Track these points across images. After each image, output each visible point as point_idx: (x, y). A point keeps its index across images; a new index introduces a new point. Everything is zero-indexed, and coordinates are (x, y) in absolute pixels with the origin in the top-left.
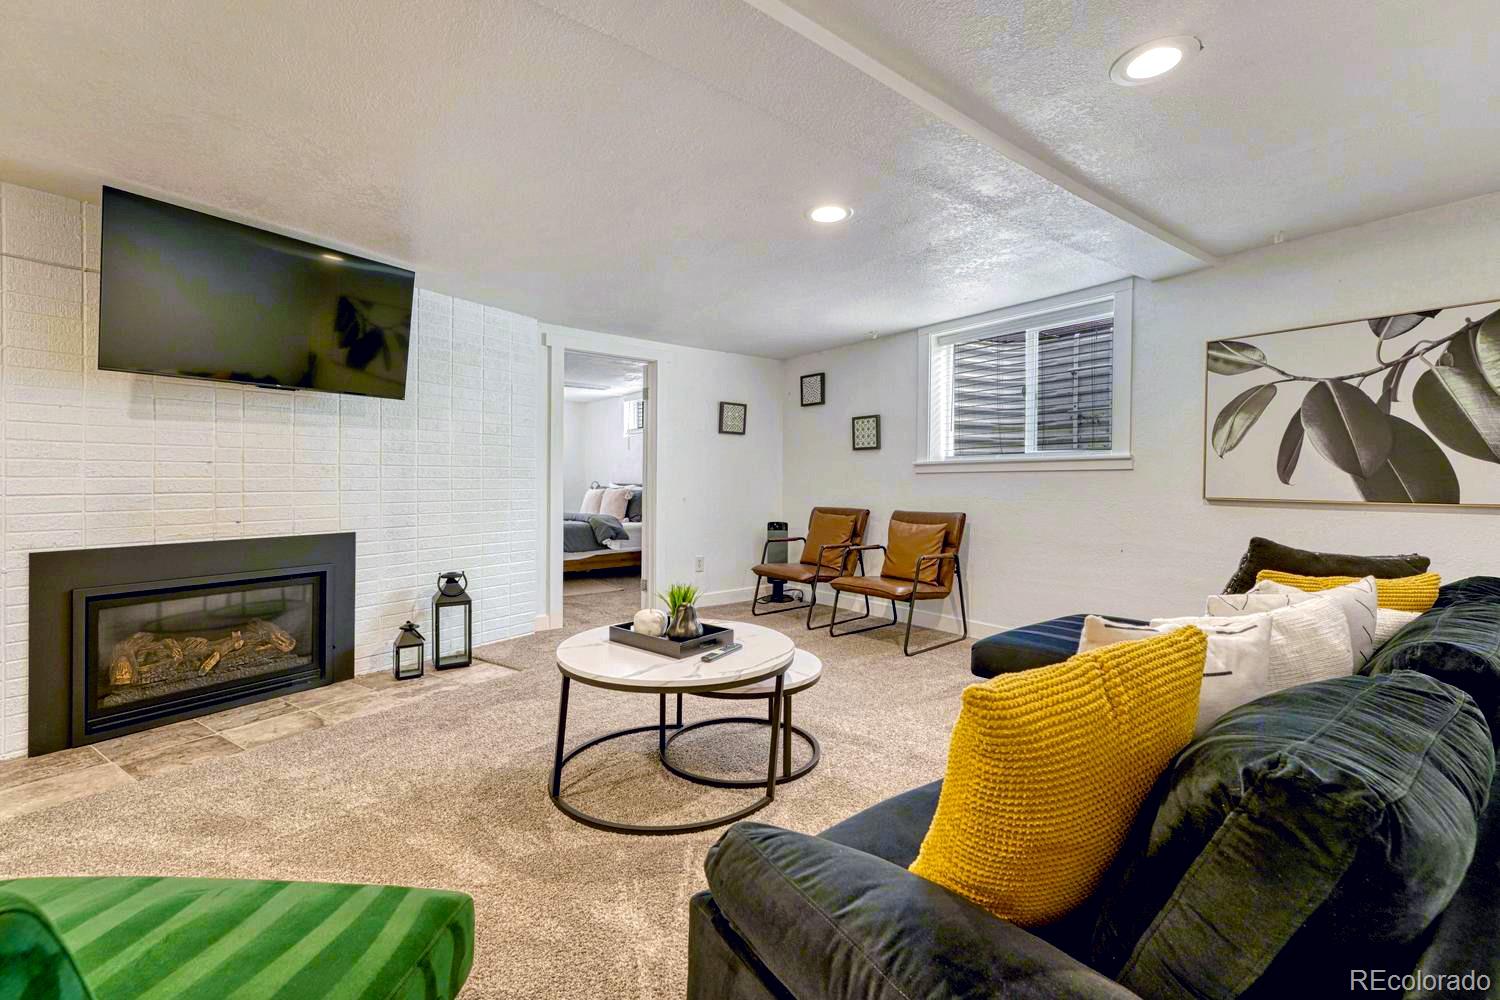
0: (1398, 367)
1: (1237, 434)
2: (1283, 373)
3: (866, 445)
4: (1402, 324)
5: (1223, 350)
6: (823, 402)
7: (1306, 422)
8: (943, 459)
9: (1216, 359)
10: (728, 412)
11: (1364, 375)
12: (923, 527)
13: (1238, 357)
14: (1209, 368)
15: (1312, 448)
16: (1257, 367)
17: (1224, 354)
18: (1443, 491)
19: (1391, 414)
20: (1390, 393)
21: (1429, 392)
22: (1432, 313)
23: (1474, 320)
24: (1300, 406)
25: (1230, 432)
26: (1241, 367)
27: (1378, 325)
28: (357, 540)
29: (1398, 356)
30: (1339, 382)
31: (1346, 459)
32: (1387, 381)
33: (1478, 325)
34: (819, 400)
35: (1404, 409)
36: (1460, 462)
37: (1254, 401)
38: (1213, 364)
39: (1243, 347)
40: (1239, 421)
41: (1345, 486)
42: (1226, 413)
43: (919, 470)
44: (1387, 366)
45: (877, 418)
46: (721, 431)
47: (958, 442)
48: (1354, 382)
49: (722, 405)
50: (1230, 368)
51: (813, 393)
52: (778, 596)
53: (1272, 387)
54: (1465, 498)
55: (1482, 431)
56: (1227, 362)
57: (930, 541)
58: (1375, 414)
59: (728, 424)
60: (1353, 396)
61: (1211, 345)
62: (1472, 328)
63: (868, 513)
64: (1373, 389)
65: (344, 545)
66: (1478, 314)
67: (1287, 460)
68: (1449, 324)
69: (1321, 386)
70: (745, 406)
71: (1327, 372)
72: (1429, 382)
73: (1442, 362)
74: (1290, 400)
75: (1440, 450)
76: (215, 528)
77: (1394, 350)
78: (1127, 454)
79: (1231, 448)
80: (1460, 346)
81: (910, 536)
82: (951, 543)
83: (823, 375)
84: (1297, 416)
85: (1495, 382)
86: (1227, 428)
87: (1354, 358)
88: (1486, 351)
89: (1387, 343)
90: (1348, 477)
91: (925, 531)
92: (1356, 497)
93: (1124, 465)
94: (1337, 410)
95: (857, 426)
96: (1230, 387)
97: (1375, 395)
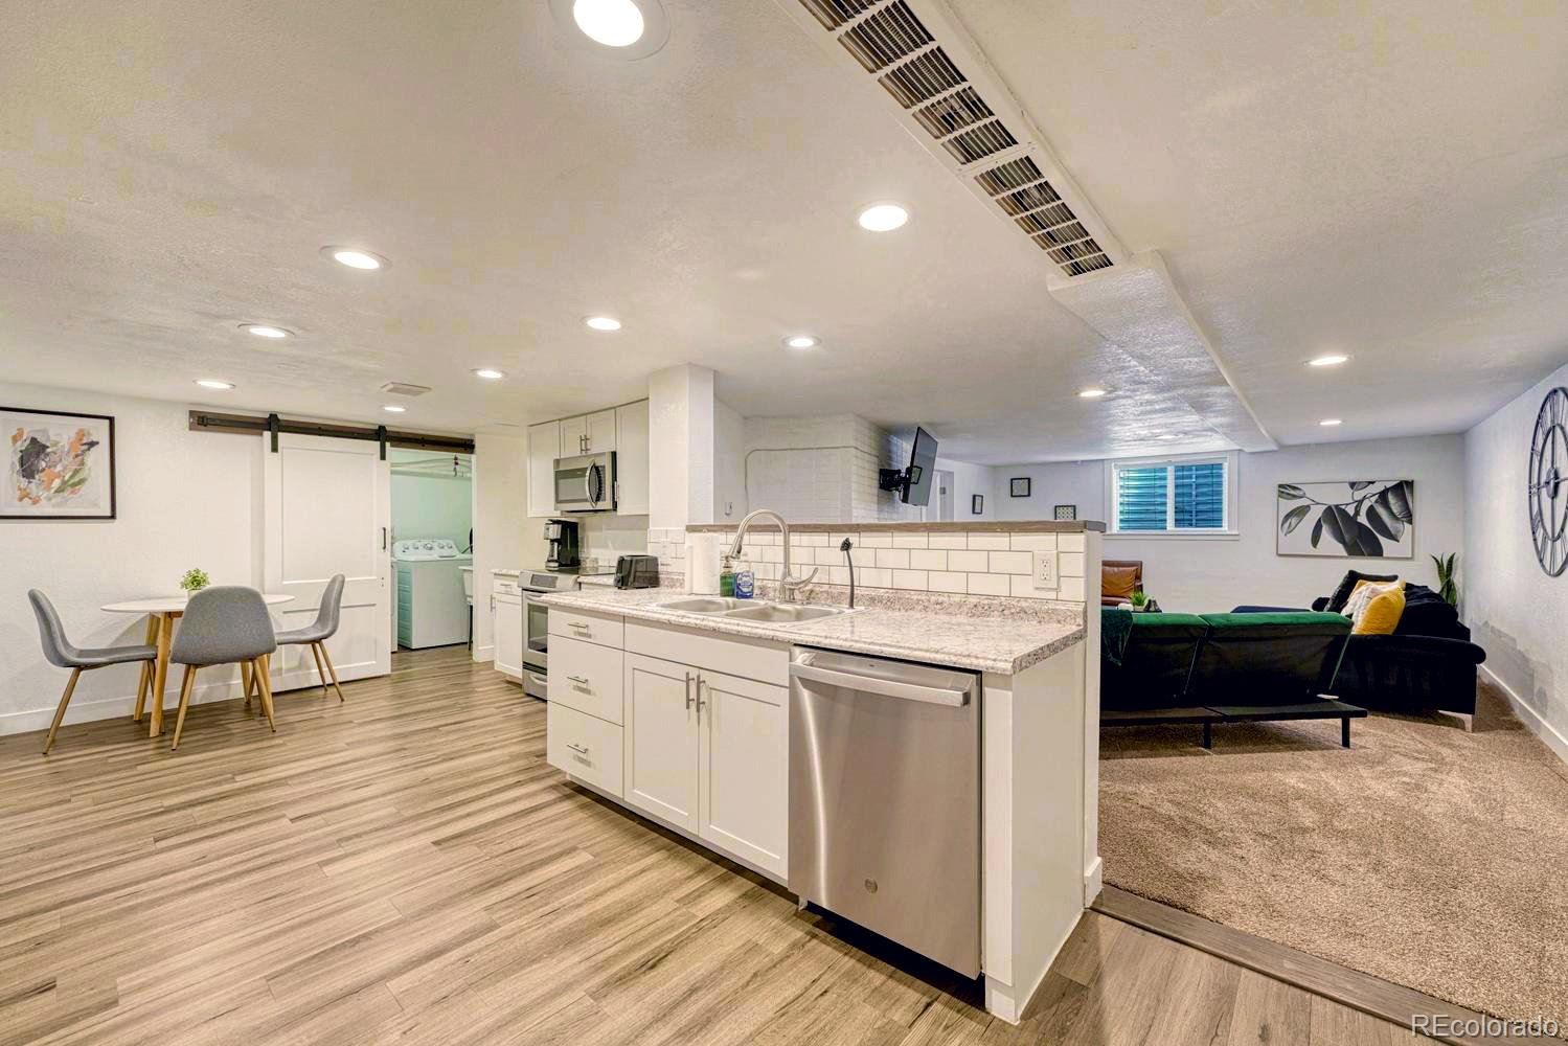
0: (1360, 502)
1: (1293, 525)
2: (1313, 501)
4: (1361, 486)
5: (1286, 488)
6: (1029, 495)
7: (1324, 522)
8: (1117, 531)
9: (1283, 492)
10: (978, 500)
11: (1347, 505)
12: (1121, 568)
13: (1293, 492)
14: (1279, 496)
15: (1326, 534)
16: (1302, 497)
17: (1286, 490)
18: (1376, 551)
19: (1358, 521)
20: (1357, 513)
21: (1371, 512)
22: (1373, 483)
23: (1388, 487)
24: (1320, 515)
25: (1290, 524)
26: (1295, 497)
27: (1352, 485)
29: (1360, 498)
30: (1337, 506)
31: (1340, 539)
32: (1356, 508)
34: (1026, 494)
35: (1363, 519)
36: (1383, 540)
37: (1301, 512)
38: (1281, 494)
39: (1295, 488)
40: (1294, 520)
41: (1340, 549)
42: (1288, 516)
43: (1106, 537)
44: (1356, 502)
45: (1074, 506)
46: (974, 512)
47: (1121, 521)
48: (1343, 507)
49: (974, 497)
50: (1289, 497)
51: (1021, 487)
53: (1308, 506)
54: (1385, 555)
55: (1391, 529)
56: (1288, 494)
57: (1128, 577)
58: (1351, 521)
59: (978, 509)
60: (1343, 513)
61: (1280, 486)
62: (1387, 490)
64: (1351, 510)
66: (1389, 485)
67: (1315, 538)
68: (1379, 488)
69: (1330, 508)
70: (984, 497)
71: (1333, 502)
72: (1372, 509)
73: (1376, 502)
74: (1316, 513)
75: (1377, 539)
77: (1359, 495)
78: (1236, 533)
79: (1290, 532)
80: (1383, 497)
81: (1115, 574)
82: (1138, 577)
83: (1029, 479)
84: (1319, 520)
85: (1395, 511)
86: (1288, 523)
87: (1343, 497)
88: (1391, 499)
89: (1356, 493)
90: (1341, 546)
91: (1124, 571)
92: (1345, 554)
93: (1235, 538)
94: (1336, 519)
95: (1058, 511)
96: (1289, 505)
97: (1351, 513)
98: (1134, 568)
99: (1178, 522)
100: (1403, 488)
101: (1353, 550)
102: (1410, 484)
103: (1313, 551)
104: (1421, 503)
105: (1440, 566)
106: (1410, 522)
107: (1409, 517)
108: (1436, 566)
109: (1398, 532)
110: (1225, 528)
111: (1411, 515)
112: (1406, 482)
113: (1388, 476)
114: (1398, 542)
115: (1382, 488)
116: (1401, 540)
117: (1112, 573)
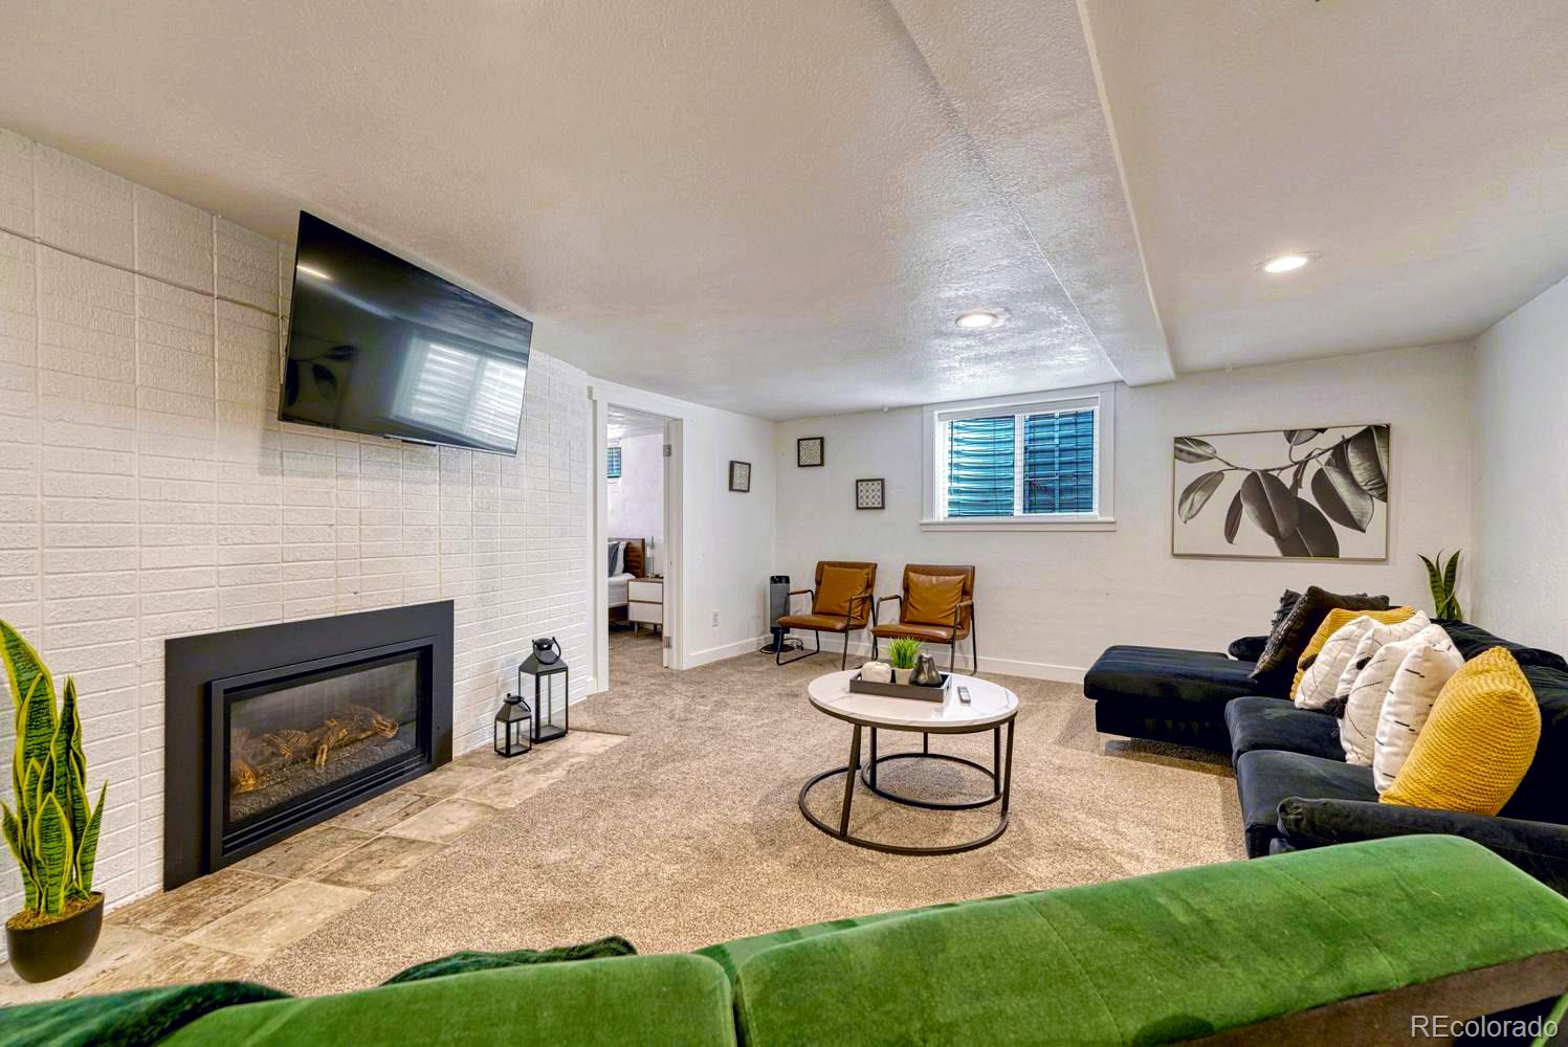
0: (1302, 465)
1: (1197, 505)
2: (1228, 464)
3: (870, 505)
4: (1305, 436)
5: (1186, 444)
6: (822, 464)
7: (1244, 499)
8: (942, 520)
9: (1181, 451)
10: (738, 470)
11: (1282, 469)
12: (942, 578)
13: (1196, 450)
14: (1176, 457)
15: (1248, 518)
16: (1211, 458)
17: (1187, 447)
18: (1328, 548)
19: (1299, 496)
20: (1297, 483)
21: (1320, 481)
22: (1322, 430)
23: (1347, 437)
24: (1240, 488)
25: (1192, 504)
26: (1199, 457)
27: (1290, 435)
28: (455, 607)
29: (1302, 457)
30: (1265, 472)
31: (1271, 528)
32: (1296, 474)
33: (1348, 441)
34: (818, 461)
35: (1306, 493)
36: (1336, 527)
37: (1208, 483)
38: (1179, 454)
39: (1200, 443)
40: (1198, 497)
41: (1270, 546)
42: (1189, 491)
43: (924, 528)
44: (1296, 463)
45: (882, 480)
46: (731, 488)
47: (951, 503)
48: (1275, 473)
49: (732, 464)
50: (1191, 458)
51: (811, 453)
52: (777, 646)
53: (1220, 473)
54: (1344, 554)
55: (1352, 510)
56: (1189, 453)
57: (950, 591)
58: (1287, 495)
59: (739, 482)
60: (1275, 483)
61: (1178, 440)
62: (1346, 442)
63: (876, 566)
64: (1287, 479)
65: (443, 612)
66: (1350, 433)
67: (1231, 528)
68: (1332, 439)
69: (1254, 475)
70: (749, 465)
71: (1258, 465)
72: (1320, 477)
73: (1328, 463)
74: (1233, 484)
75: (1329, 526)
76: (337, 601)
77: (1300, 453)
78: (1111, 519)
79: (1192, 517)
80: (1339, 454)
81: (933, 586)
82: (967, 592)
83: (822, 439)
84: (1238, 496)
85: (1359, 479)
86: (1189, 503)
87: (1273, 456)
88: (1353, 458)
89: (1294, 447)
90: (1271, 539)
91: (946, 582)
92: (1277, 553)
93: (1109, 528)
94: (1264, 492)
95: (860, 488)
96: (1191, 472)
97: (1288, 483)
98: (962, 577)
99: (1030, 507)
100: (1372, 438)
101: (1292, 547)
102: (1383, 431)
103: (1229, 549)
104: (1401, 462)
105: (1433, 571)
106: (1384, 497)
107: (1382, 489)
108: (1428, 574)
109: (1363, 514)
110: (1095, 514)
111: (1386, 486)
112: (1378, 428)
113: (1347, 415)
114: (1364, 531)
115: (1339, 440)
116: (1368, 529)
117: (927, 585)
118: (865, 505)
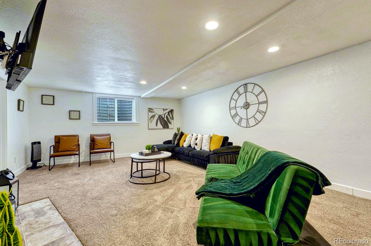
2: (156, 113)
3: (75, 118)
4: (165, 110)
6: (54, 104)
9: (150, 111)
12: (104, 137)
13: (152, 111)
15: (159, 122)
16: (154, 112)
17: (150, 110)
21: (167, 117)
22: (167, 109)
26: (152, 112)
27: (163, 109)
30: (161, 115)
31: (161, 124)
34: (52, 103)
35: (165, 119)
37: (153, 116)
38: (149, 111)
39: (152, 110)
40: (152, 119)
41: (161, 127)
42: (151, 118)
43: (94, 125)
44: (164, 114)
45: (79, 111)
46: (18, 110)
48: (162, 115)
50: (150, 112)
51: (48, 100)
52: (34, 167)
53: (155, 115)
54: (169, 128)
55: (170, 121)
56: (151, 111)
58: (163, 119)
60: (162, 117)
61: (149, 109)
62: (169, 111)
63: (78, 136)
64: (163, 116)
66: (170, 110)
67: (157, 124)
69: (159, 115)
70: (24, 101)
73: (168, 114)
74: (157, 117)
75: (168, 124)
77: (165, 112)
78: (138, 123)
79: (151, 122)
82: (110, 140)
83: (53, 96)
84: (157, 119)
85: (171, 117)
86: (151, 120)
87: (161, 113)
88: (170, 114)
90: (161, 126)
92: (162, 128)
93: (135, 124)
95: (71, 113)
96: (151, 114)
97: (163, 117)
98: (108, 137)
99: (119, 120)
100: (172, 111)
101: (164, 127)
103: (157, 128)
104: (175, 115)
105: (178, 129)
106: (173, 120)
110: (132, 121)
111: (173, 118)
113: (170, 108)
114: (171, 124)
115: (168, 111)
116: (172, 124)
117: (101, 139)
118: (73, 118)
